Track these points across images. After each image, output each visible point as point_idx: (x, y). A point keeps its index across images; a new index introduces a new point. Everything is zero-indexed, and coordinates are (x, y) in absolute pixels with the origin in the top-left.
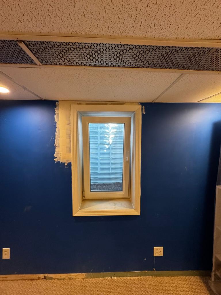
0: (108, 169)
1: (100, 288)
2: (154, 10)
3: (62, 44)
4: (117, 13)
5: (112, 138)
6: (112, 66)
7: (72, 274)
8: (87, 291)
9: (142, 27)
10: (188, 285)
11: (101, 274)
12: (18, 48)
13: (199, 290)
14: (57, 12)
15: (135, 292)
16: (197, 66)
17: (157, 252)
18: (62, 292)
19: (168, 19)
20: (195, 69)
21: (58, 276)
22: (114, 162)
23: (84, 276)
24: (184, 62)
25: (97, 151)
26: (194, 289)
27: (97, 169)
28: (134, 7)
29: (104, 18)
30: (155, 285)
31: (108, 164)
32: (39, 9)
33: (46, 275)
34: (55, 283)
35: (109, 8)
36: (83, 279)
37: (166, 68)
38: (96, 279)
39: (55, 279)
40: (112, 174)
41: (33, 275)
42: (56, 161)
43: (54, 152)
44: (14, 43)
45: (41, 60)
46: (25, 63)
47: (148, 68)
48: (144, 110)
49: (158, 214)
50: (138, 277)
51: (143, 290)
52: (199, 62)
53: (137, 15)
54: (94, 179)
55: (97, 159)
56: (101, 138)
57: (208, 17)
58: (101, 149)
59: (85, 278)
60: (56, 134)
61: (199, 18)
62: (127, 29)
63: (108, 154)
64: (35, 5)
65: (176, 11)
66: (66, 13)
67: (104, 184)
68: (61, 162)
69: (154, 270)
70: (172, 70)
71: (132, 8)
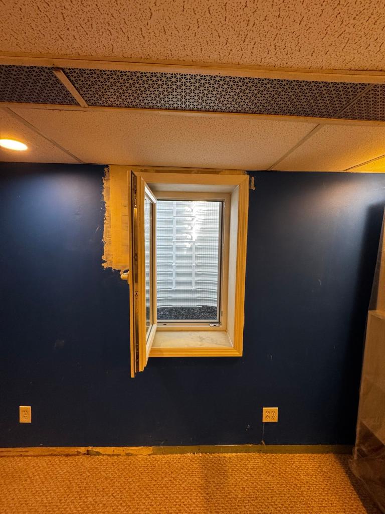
0: (190, 283)
1: (177, 468)
2: (275, 25)
3: (124, 74)
4: (217, 29)
5: (197, 230)
6: (203, 109)
7: (131, 448)
8: (155, 473)
9: (255, 50)
10: (316, 466)
11: (178, 447)
12: (53, 78)
13: (332, 473)
14: (121, 26)
15: (231, 475)
16: (343, 112)
17: (268, 416)
18: (116, 474)
19: (297, 40)
20: (339, 117)
21: (109, 450)
22: (201, 272)
23: (150, 450)
24: (321, 105)
25: (171, 253)
26: (325, 472)
27: (171, 283)
28: (244, 21)
29: (195, 35)
30: (263, 465)
31: (190, 274)
32: (94, 20)
33: (90, 448)
34: (104, 460)
35: (205, 21)
36: (149, 455)
37: (291, 114)
38: (169, 455)
39: (103, 455)
40: (196, 291)
41: (69, 448)
42: (105, 267)
43: (102, 252)
44: (46, 70)
45: (87, 99)
46: (61, 103)
47: (262, 114)
48: (253, 184)
49: (271, 356)
50: (237, 454)
51: (244, 473)
52: (346, 106)
53: (248, 33)
54: (166, 299)
55: (171, 266)
56: (178, 231)
57: (360, 36)
58: (178, 249)
59: (152, 454)
60: (105, 222)
61: (346, 38)
62: (231, 53)
63: (190, 257)
64: (88, 15)
65: (310, 28)
66: (135, 27)
67: (182, 309)
68: (113, 268)
69: (262, 444)
70: (302, 118)
71: (240, 22)
